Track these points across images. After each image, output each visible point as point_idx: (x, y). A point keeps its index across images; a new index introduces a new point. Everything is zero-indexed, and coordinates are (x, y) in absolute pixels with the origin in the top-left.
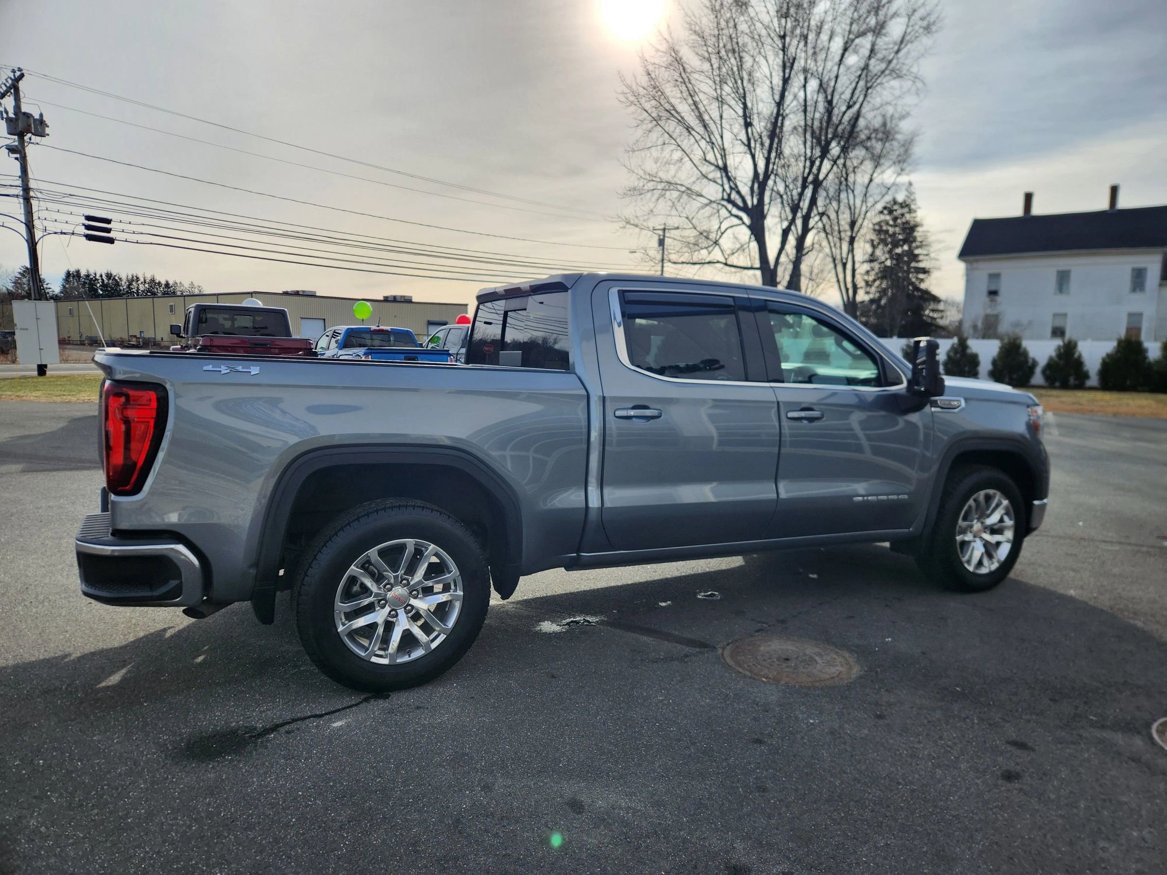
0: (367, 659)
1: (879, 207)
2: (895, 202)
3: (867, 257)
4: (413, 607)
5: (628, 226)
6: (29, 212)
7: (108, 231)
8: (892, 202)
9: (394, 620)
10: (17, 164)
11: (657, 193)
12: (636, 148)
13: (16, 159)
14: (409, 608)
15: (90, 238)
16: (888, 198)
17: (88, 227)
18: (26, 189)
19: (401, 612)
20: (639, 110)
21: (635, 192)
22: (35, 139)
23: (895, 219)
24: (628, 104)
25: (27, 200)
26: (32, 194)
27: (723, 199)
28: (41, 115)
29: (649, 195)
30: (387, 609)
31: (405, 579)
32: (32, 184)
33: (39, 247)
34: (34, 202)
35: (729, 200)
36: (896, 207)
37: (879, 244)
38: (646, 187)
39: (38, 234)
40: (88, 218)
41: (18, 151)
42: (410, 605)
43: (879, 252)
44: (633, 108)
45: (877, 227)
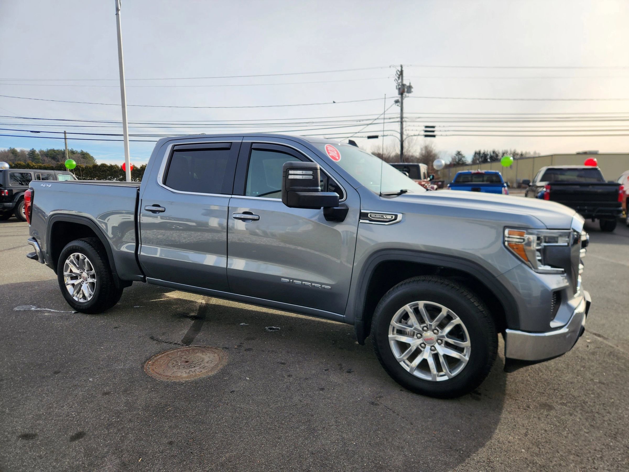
6: (402, 128)
7: (433, 131)
10: (399, 108)
13: (398, 105)
15: (426, 136)
17: (426, 131)
18: (402, 118)
22: (407, 95)
25: (402, 122)
26: (404, 120)
28: (410, 83)
32: (404, 115)
33: (404, 143)
34: (404, 123)
39: (404, 137)
40: (426, 127)
41: (400, 102)
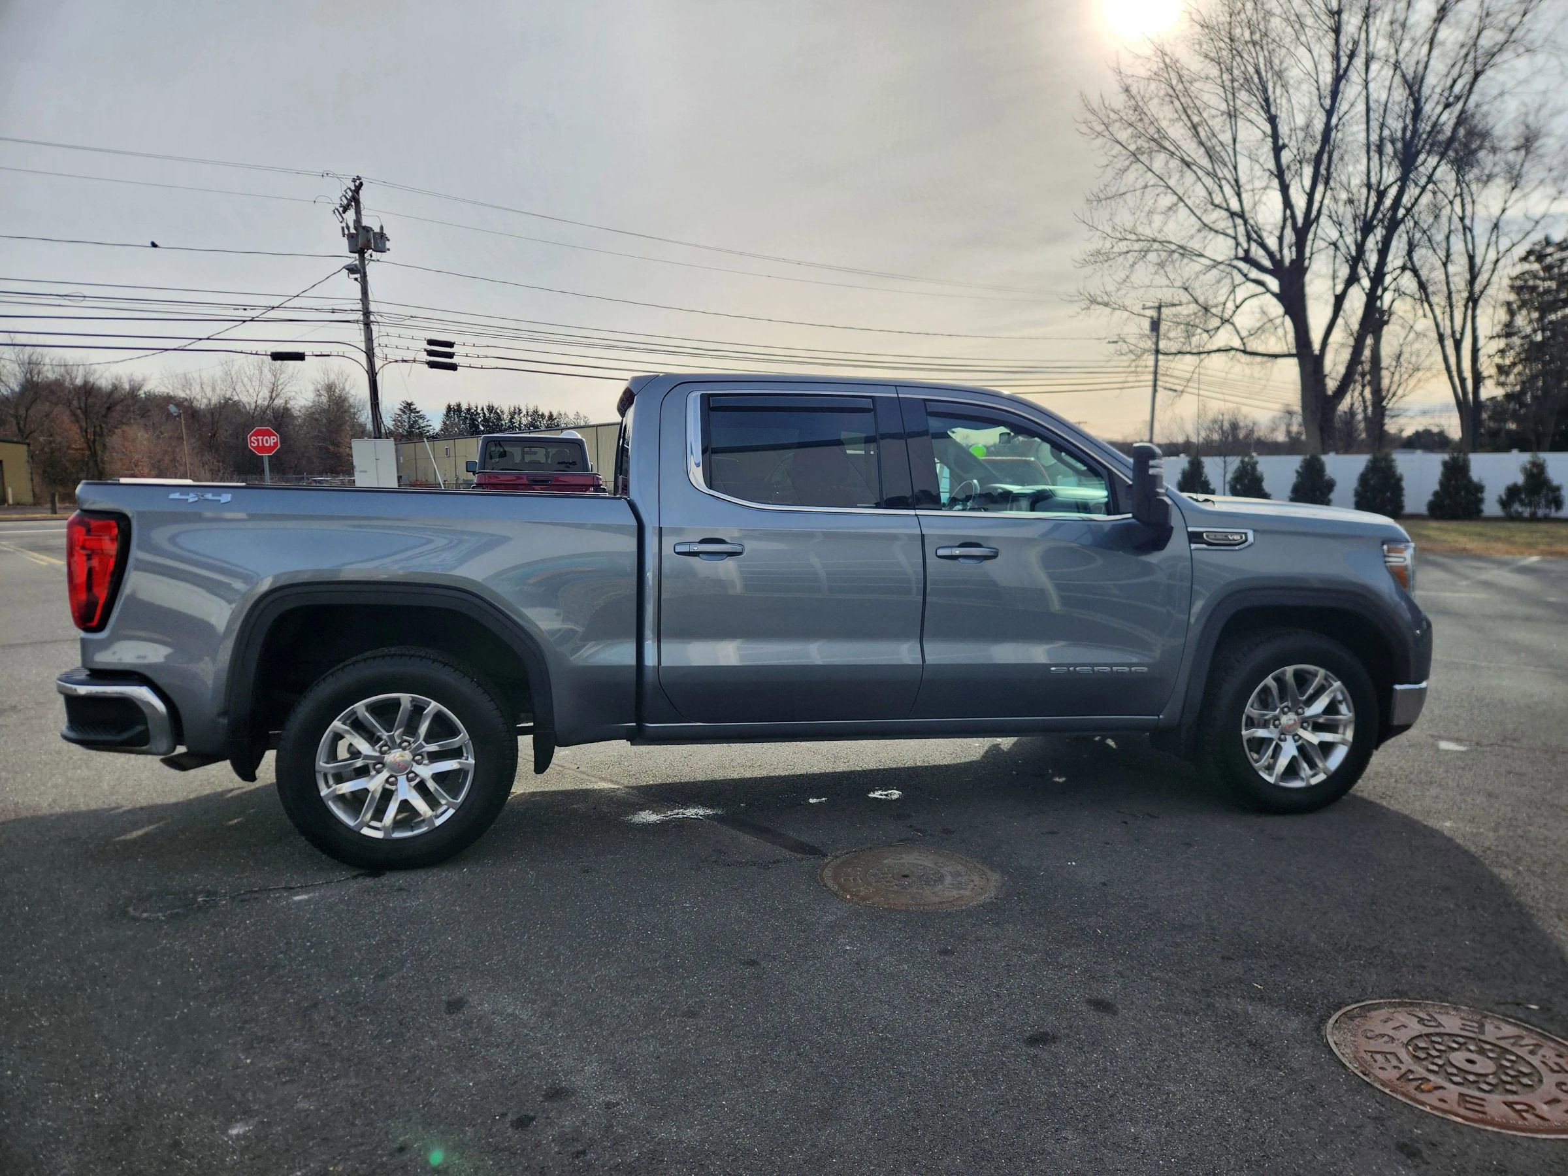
0: (356, 829)
1: (1521, 251)
2: (1548, 242)
3: (1498, 329)
4: (417, 775)
5: (1093, 306)
6: (369, 339)
7: (451, 355)
8: (1544, 243)
9: (393, 788)
10: (358, 286)
11: (1131, 257)
12: (1102, 196)
13: (356, 279)
14: (411, 775)
15: (432, 365)
16: (1537, 236)
17: (430, 353)
18: (367, 313)
19: (402, 779)
20: (1110, 143)
21: (1101, 257)
22: (376, 255)
23: (1548, 268)
24: (1093, 136)
25: (367, 325)
26: (372, 318)
27: (1237, 258)
28: (382, 228)
29: (1121, 259)
30: (385, 774)
31: (406, 741)
32: (373, 307)
33: (379, 378)
34: (374, 327)
35: (1247, 259)
36: (1549, 250)
37: (1520, 308)
38: (1116, 249)
39: (378, 363)
40: (431, 342)
41: (358, 271)
42: (413, 772)
43: (1520, 320)
44: (1100, 140)
45: (1519, 283)
